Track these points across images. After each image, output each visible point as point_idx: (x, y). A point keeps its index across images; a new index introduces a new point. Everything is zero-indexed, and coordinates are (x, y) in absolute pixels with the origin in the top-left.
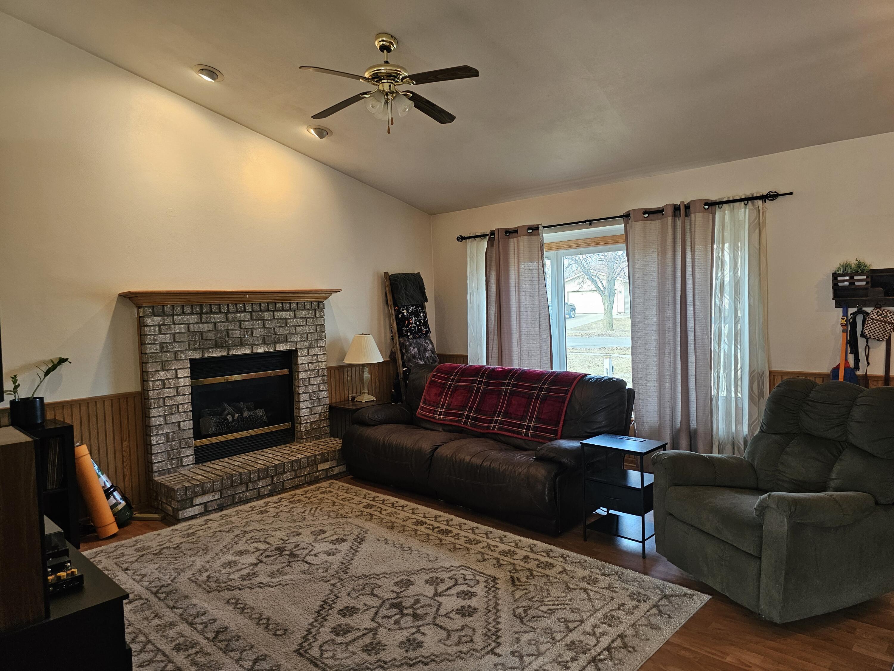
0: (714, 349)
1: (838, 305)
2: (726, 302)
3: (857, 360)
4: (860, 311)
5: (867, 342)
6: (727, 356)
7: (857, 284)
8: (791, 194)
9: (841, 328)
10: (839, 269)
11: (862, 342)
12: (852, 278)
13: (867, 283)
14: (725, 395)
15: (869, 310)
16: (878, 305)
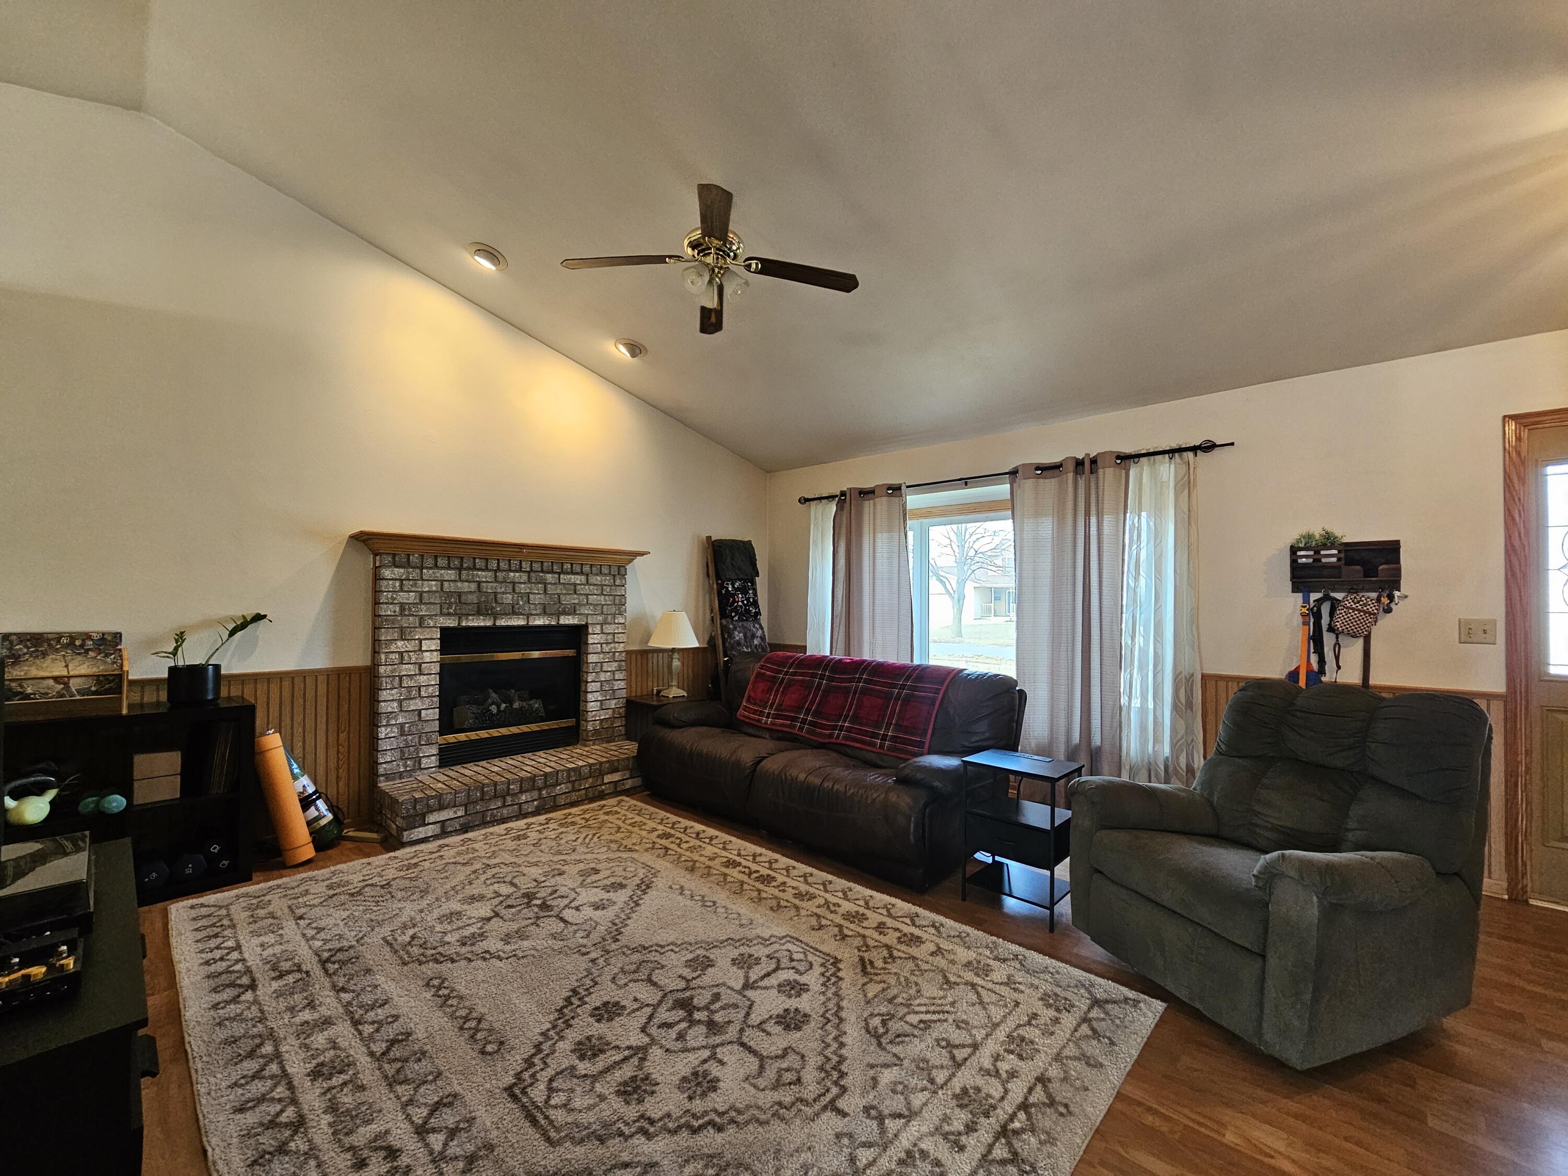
0: (1126, 643)
1: (1295, 589)
2: (1142, 581)
3: (1322, 662)
4: (1326, 598)
5: (1337, 638)
6: (1144, 652)
7: (1324, 560)
8: (1232, 444)
9: (1300, 619)
10: (1299, 541)
11: (1328, 639)
12: (1317, 552)
13: (1339, 560)
14: (1138, 705)
15: (1339, 596)
16: (1353, 589)
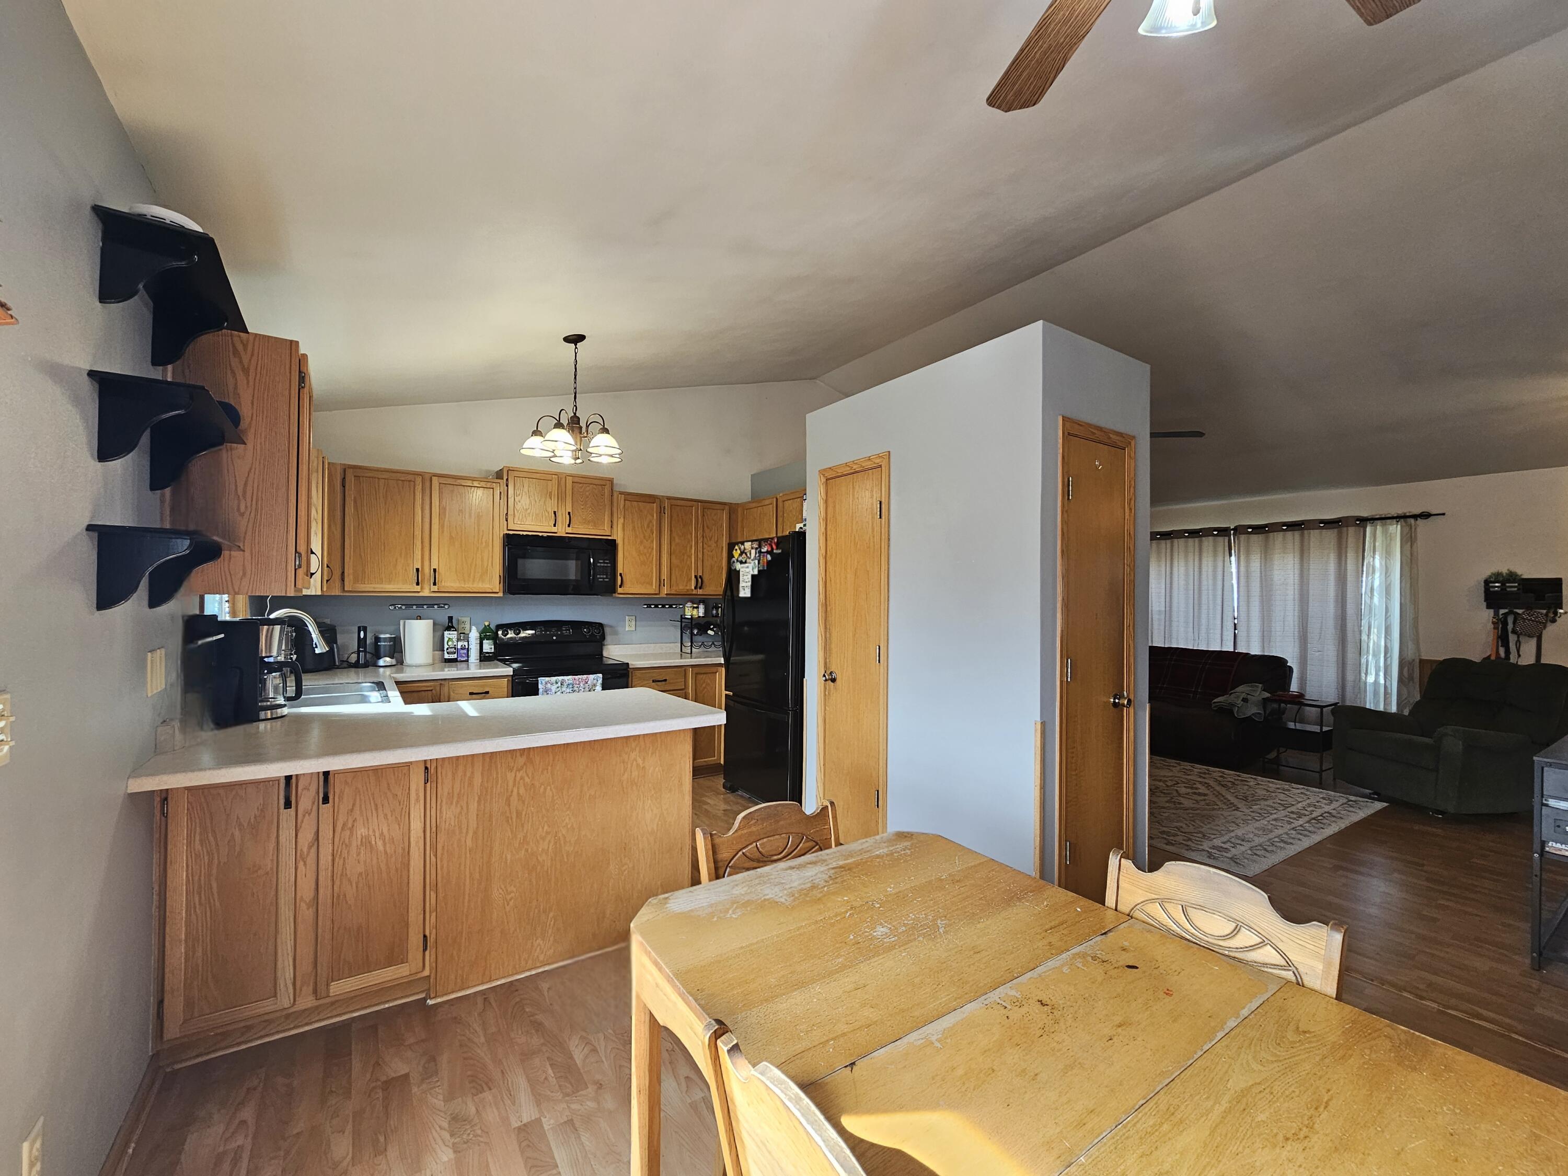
0: (1364, 639)
1: (1488, 607)
2: (1376, 599)
3: (1508, 652)
4: (1511, 612)
5: (1518, 637)
6: (1377, 645)
7: (1508, 589)
8: (1444, 514)
9: (1492, 626)
10: (1490, 577)
11: (1512, 638)
12: (1503, 584)
13: (1518, 589)
14: (1373, 679)
15: (1520, 611)
16: (1528, 607)
